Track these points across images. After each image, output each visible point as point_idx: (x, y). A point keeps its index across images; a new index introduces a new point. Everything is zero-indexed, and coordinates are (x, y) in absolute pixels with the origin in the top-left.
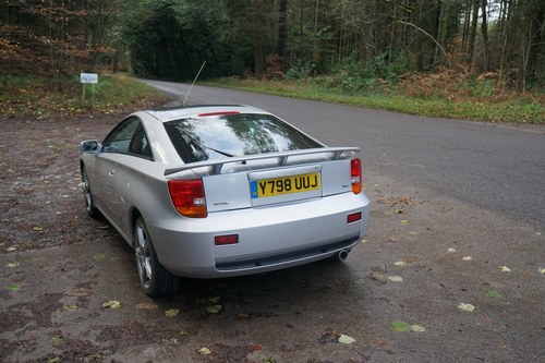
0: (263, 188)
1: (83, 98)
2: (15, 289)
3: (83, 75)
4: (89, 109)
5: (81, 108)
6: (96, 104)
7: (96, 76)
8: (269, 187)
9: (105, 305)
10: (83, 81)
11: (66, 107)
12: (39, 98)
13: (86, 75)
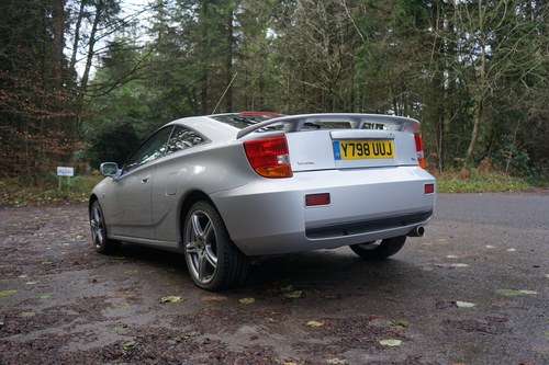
0: (345, 150)
1: (59, 189)
2: (45, 297)
3: (59, 168)
4: (66, 198)
5: (58, 197)
6: (71, 194)
7: (72, 169)
8: (350, 149)
9: (163, 300)
10: (59, 174)
11: (43, 197)
12: (15, 191)
13: (63, 168)
